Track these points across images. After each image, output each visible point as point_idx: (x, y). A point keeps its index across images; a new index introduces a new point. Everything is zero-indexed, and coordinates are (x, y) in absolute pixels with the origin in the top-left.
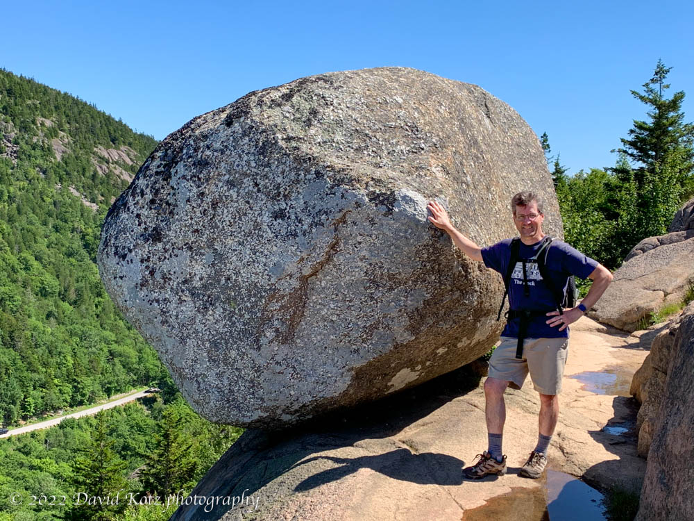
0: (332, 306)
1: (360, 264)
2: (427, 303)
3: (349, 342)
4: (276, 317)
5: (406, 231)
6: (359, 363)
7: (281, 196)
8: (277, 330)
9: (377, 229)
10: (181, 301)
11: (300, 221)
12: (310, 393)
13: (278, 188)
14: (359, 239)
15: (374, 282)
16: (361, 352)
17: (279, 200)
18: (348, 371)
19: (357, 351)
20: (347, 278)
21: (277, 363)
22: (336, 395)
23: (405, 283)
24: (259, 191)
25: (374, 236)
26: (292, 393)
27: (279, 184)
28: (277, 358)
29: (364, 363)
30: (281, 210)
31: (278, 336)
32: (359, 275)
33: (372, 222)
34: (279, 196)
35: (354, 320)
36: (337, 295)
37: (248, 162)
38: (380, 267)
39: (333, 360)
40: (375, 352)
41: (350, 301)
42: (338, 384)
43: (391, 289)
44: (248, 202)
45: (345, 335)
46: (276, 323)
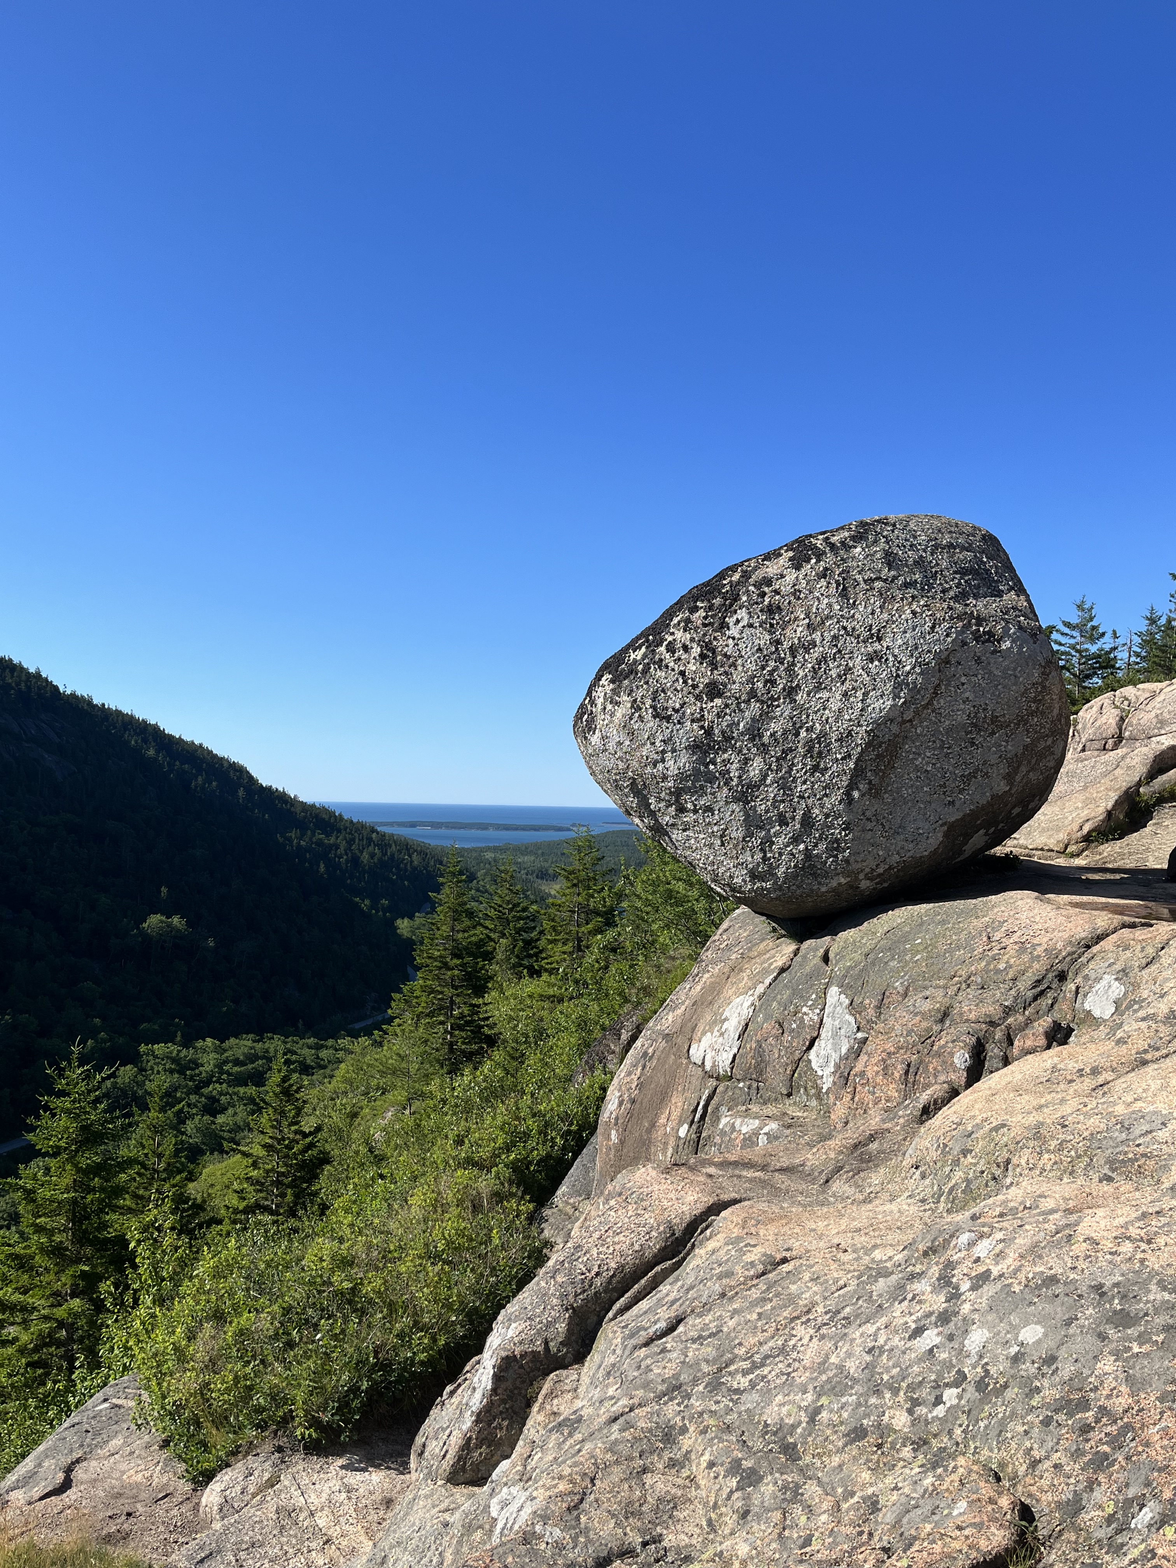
0: (928, 754)
1: (962, 707)
2: (1026, 747)
3: (944, 793)
4: (869, 768)
5: (1015, 669)
6: (954, 816)
7: (875, 637)
8: (870, 783)
9: (983, 669)
12: (898, 853)
13: (870, 630)
14: (963, 679)
15: (975, 725)
16: (957, 804)
18: (942, 826)
19: (952, 803)
20: (947, 723)
21: (868, 819)
22: (926, 853)
23: (1009, 726)
25: (980, 677)
26: (881, 853)
27: (871, 626)
28: (868, 814)
29: (958, 816)
31: (870, 789)
32: (961, 718)
33: (978, 661)
34: (871, 638)
35: (951, 768)
36: (934, 742)
38: (984, 709)
39: (925, 814)
40: (972, 803)
41: (949, 748)
42: (930, 841)
43: (993, 733)
45: (940, 786)
46: (869, 774)
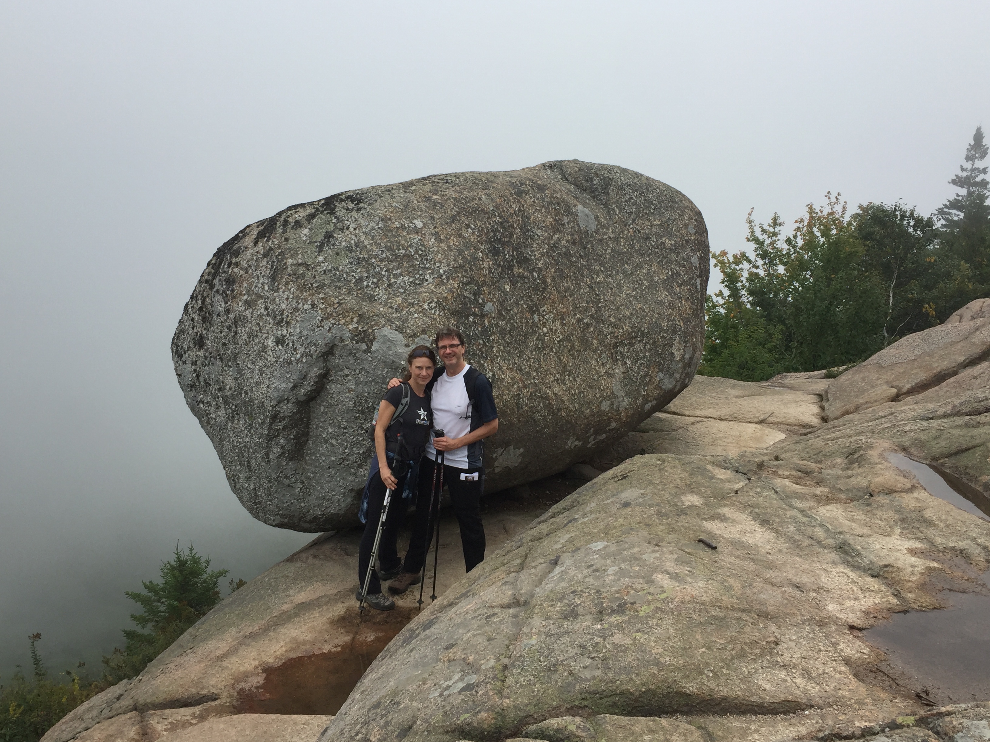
1: (349, 395)
3: (348, 465)
7: (284, 322)
10: (218, 407)
11: (295, 350)
12: (319, 507)
13: (282, 314)
14: (346, 371)
15: (363, 413)
17: (282, 326)
18: (349, 491)
20: (340, 406)
21: (286, 477)
22: (342, 512)
24: (268, 315)
25: (357, 371)
26: (303, 505)
27: (284, 310)
28: (286, 472)
30: (282, 335)
31: (284, 453)
32: (349, 405)
33: (355, 358)
34: (282, 322)
36: (333, 421)
37: (263, 284)
38: (366, 401)
41: (345, 428)
44: (258, 324)
46: (282, 440)
